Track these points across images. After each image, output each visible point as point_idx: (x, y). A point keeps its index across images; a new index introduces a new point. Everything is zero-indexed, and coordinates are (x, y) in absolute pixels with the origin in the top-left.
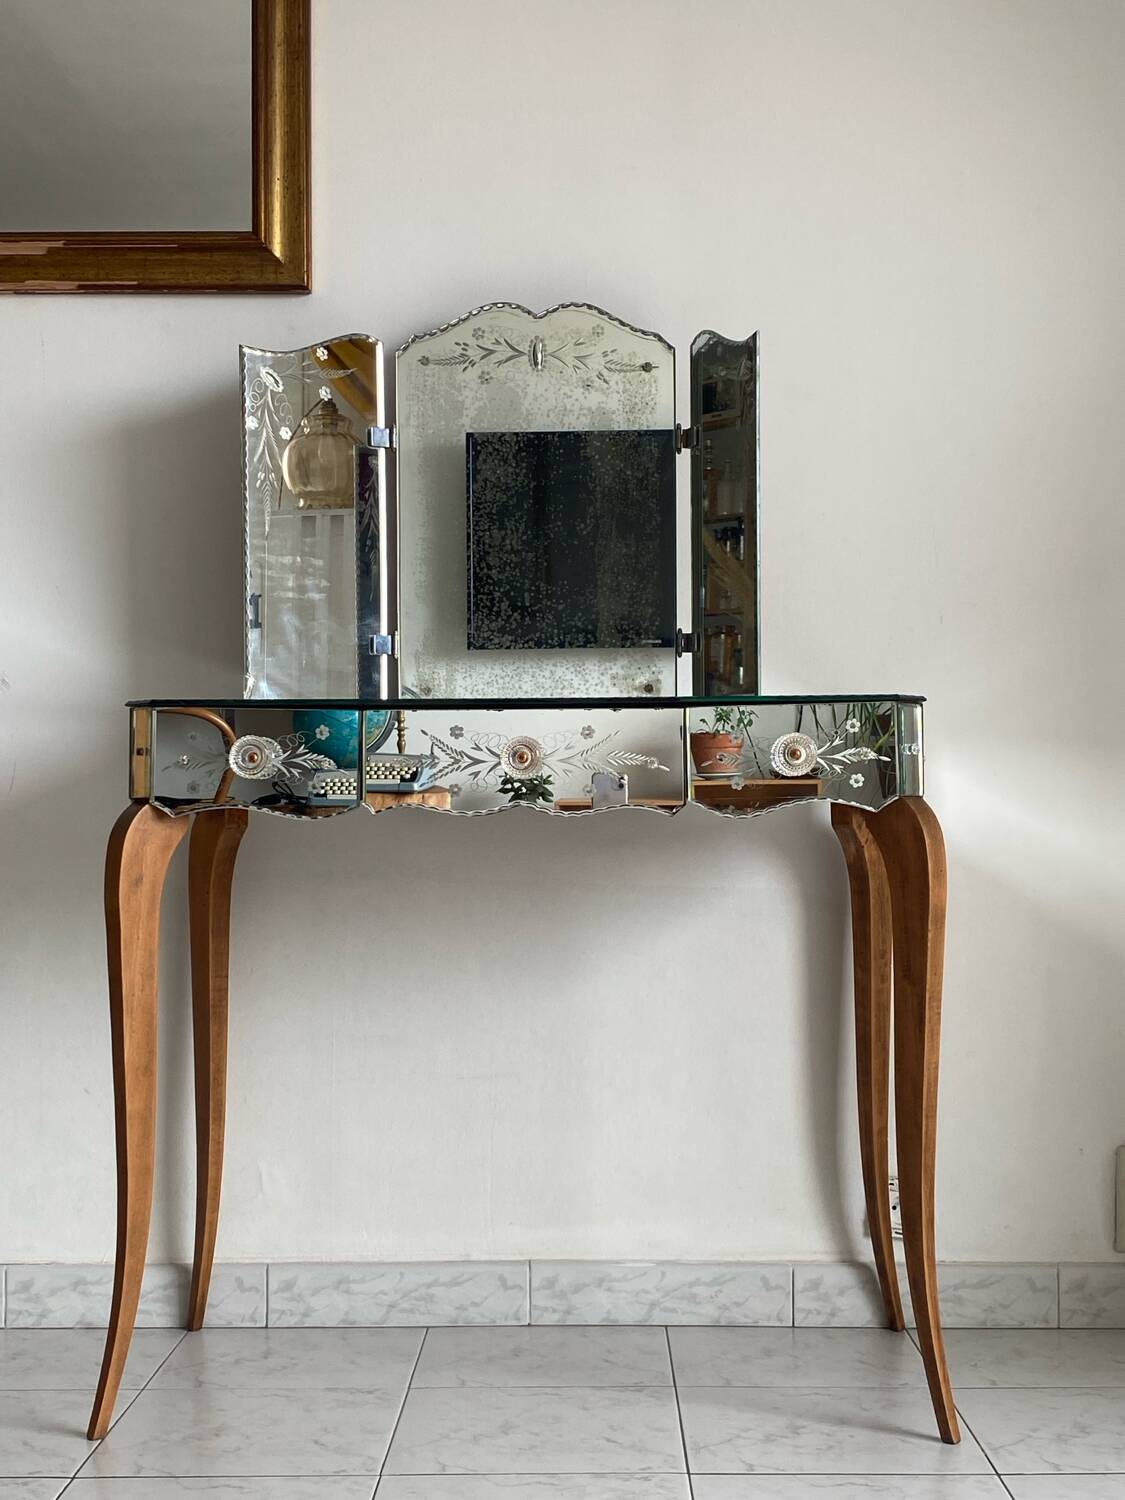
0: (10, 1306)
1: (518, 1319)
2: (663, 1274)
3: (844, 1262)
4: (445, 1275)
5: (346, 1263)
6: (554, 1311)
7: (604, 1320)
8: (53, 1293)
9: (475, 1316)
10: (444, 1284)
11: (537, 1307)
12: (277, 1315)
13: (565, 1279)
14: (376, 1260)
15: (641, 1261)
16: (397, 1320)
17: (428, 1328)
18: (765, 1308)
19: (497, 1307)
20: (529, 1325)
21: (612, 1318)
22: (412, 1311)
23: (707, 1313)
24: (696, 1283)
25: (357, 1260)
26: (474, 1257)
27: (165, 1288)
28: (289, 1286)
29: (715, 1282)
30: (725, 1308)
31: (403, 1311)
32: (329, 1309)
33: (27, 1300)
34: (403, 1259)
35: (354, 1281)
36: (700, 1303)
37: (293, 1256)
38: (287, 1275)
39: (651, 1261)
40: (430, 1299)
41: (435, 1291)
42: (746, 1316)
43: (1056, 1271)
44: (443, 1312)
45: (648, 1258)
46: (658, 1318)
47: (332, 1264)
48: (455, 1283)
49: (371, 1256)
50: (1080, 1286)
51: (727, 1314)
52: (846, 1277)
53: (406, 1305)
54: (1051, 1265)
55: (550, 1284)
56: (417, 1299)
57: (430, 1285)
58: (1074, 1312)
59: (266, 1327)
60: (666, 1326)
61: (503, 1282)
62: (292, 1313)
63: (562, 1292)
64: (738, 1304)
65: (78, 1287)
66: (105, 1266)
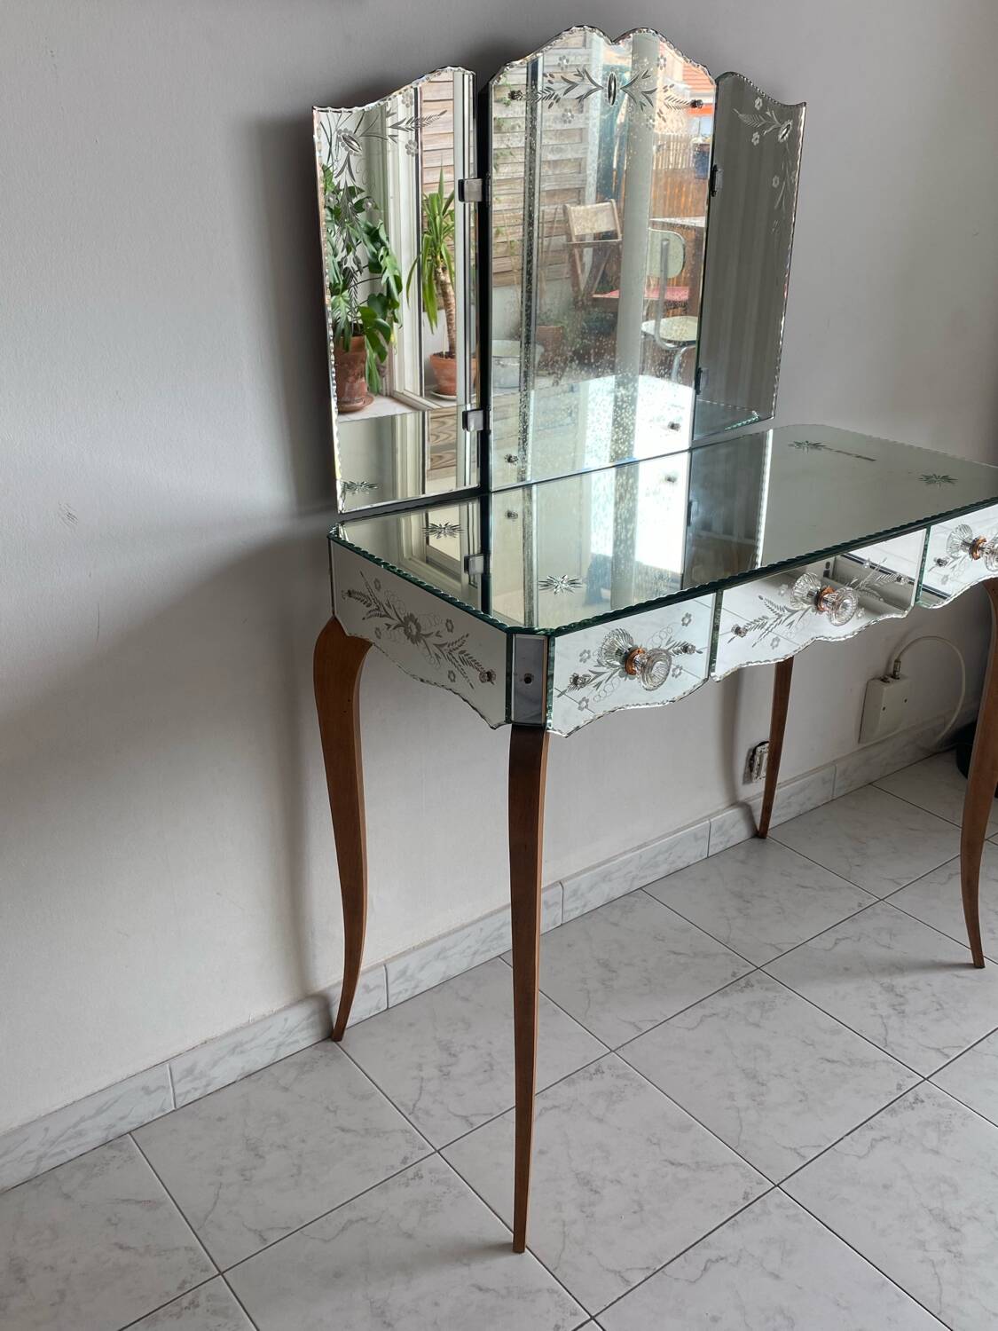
0: (177, 1092)
1: (556, 925)
2: (640, 855)
3: (732, 805)
5: (440, 937)
6: (577, 908)
7: (605, 901)
8: (215, 1064)
11: (565, 912)
13: (583, 884)
14: (458, 925)
15: (625, 853)
16: (479, 960)
17: (500, 956)
18: (693, 853)
20: (562, 925)
22: (489, 950)
23: (663, 870)
25: (446, 931)
27: (309, 1017)
28: (402, 973)
29: (668, 849)
30: (674, 862)
31: (483, 952)
32: (429, 977)
33: (195, 1079)
35: (449, 948)
36: (659, 865)
37: (399, 949)
38: (401, 966)
40: (501, 936)
41: (503, 930)
42: (683, 862)
43: (833, 766)
46: (637, 885)
49: (455, 924)
50: (845, 772)
51: (673, 866)
52: (735, 814)
53: (484, 949)
55: (575, 892)
56: (491, 941)
57: (499, 929)
59: (388, 1008)
61: (546, 904)
62: (406, 990)
63: (582, 895)
64: (680, 857)
65: (236, 1049)
66: (254, 1024)
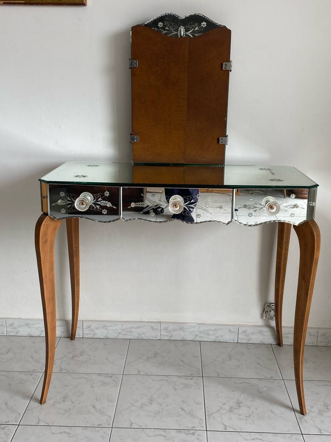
0: (7, 330)
1: (156, 338)
2: (200, 327)
4: (135, 325)
5: (106, 321)
6: (167, 336)
7: (181, 339)
8: (20, 327)
9: (144, 336)
10: (135, 328)
11: (162, 335)
12: (86, 335)
13: (171, 327)
14: (115, 320)
15: (193, 323)
16: (121, 337)
17: (130, 339)
18: (229, 337)
19: (150, 334)
20: (160, 339)
21: (184, 338)
22: (125, 335)
23: (212, 338)
24: (210, 330)
26: (144, 320)
28: (89, 327)
29: (215, 330)
30: (217, 337)
31: (123, 335)
32: (100, 333)
33: (13, 328)
34: (122, 320)
35: (108, 326)
36: (210, 335)
37: (91, 318)
38: (89, 324)
39: (196, 323)
40: (131, 332)
41: (132, 329)
42: (224, 339)
43: (317, 330)
44: (134, 336)
45: (195, 322)
46: (198, 339)
47: (102, 321)
48: (138, 328)
49: (113, 319)
50: (324, 335)
51: (218, 338)
53: (123, 333)
54: (316, 328)
55: (166, 329)
56: (128, 331)
57: (130, 328)
58: (322, 342)
59: (83, 338)
60: (200, 341)
61: (152, 328)
62: (90, 334)
63: (170, 331)
64: (221, 336)
65: (27, 325)
66: (35, 320)
